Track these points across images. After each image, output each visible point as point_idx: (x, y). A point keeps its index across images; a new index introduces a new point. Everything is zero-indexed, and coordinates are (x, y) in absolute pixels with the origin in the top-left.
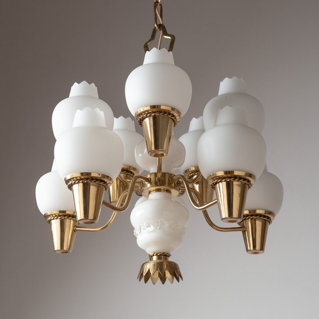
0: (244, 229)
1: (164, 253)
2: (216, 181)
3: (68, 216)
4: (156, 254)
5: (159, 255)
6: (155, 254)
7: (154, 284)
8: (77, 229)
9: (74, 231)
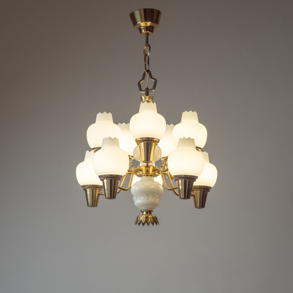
1: (149, 210)
4: (145, 211)
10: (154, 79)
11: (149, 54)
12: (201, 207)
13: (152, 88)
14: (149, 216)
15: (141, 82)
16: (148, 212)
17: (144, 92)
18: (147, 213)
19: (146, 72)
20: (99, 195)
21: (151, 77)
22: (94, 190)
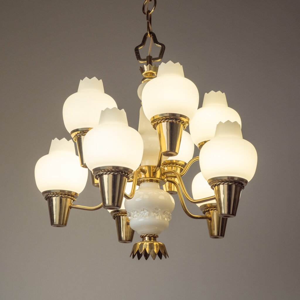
10: (160, 44)
11: (153, 10)
12: (220, 235)
13: (158, 56)
14: (155, 244)
15: (140, 48)
16: (152, 238)
17: (146, 62)
18: (150, 239)
19: (149, 34)
20: (70, 207)
21: (155, 41)
22: (64, 199)
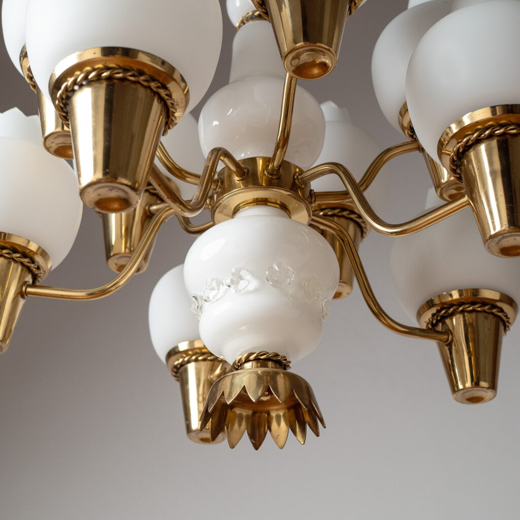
0: (450, 337)
1: (277, 355)
2: (475, 135)
3: (11, 250)
4: (255, 355)
5: (264, 359)
6: (252, 357)
7: (232, 447)
8: (29, 290)
9: (21, 294)
